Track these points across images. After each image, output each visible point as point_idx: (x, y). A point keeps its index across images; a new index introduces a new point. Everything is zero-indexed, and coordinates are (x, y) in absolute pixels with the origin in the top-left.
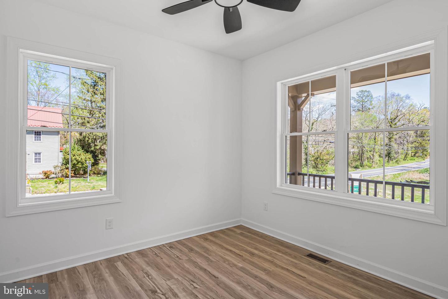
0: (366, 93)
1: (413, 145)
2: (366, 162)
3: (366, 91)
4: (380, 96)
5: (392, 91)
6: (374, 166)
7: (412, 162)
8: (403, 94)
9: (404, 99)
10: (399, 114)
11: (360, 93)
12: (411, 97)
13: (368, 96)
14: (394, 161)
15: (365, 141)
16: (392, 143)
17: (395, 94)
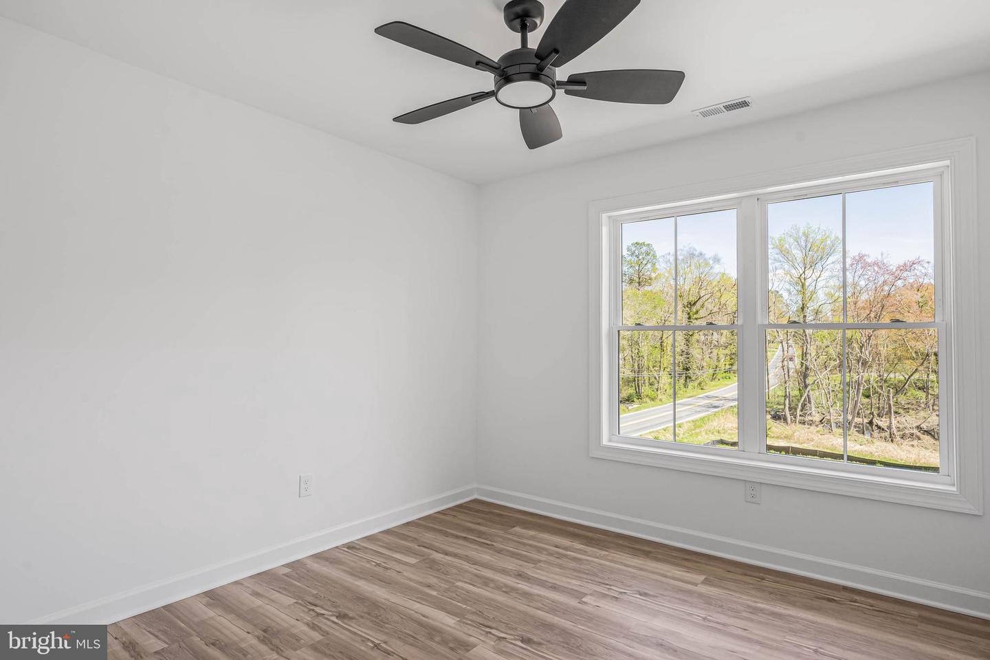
0: (644, 248)
1: (727, 351)
2: (645, 390)
3: (644, 243)
4: (669, 254)
5: (691, 246)
6: (660, 397)
7: (727, 385)
8: (709, 254)
9: (711, 262)
10: (703, 292)
11: (633, 249)
12: (722, 260)
13: (648, 254)
14: (696, 384)
15: (645, 349)
16: (691, 351)
17: (696, 251)
